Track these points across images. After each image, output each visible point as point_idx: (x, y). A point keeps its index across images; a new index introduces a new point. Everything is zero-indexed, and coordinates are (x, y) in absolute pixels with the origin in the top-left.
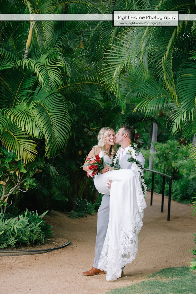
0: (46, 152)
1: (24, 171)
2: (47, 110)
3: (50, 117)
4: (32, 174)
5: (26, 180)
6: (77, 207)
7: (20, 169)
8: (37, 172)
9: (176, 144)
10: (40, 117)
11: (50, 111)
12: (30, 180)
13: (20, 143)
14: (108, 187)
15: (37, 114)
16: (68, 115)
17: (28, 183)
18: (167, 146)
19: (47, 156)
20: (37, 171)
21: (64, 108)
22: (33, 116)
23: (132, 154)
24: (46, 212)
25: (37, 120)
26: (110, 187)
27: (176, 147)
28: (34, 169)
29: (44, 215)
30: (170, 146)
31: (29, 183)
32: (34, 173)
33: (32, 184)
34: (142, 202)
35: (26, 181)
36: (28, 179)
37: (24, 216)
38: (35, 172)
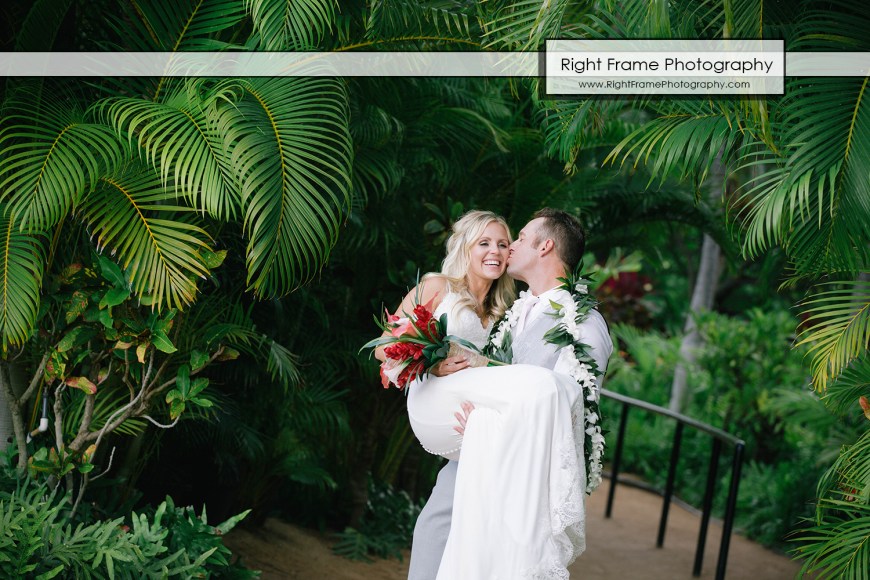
0: (251, 272)
1: (167, 347)
2: (272, 119)
3: (282, 144)
4: (198, 362)
5: (175, 383)
6: (369, 515)
7: (153, 337)
8: (219, 356)
9: (783, 325)
10: (238, 140)
11: (284, 124)
12: (191, 384)
13: (152, 234)
14: (457, 429)
15: (230, 128)
16: (345, 144)
17: (183, 396)
18: (748, 332)
19: (253, 290)
20: (219, 353)
21: (335, 116)
22: (213, 132)
23: (563, 316)
24: (242, 516)
25: (227, 147)
26: (464, 430)
27: (781, 337)
28: (210, 346)
29: (233, 525)
30: (761, 331)
31: (187, 395)
32: (208, 359)
33: (196, 401)
34: (570, 494)
35: (174, 386)
36: (182, 381)
37: (151, 521)
38: (211, 355)
